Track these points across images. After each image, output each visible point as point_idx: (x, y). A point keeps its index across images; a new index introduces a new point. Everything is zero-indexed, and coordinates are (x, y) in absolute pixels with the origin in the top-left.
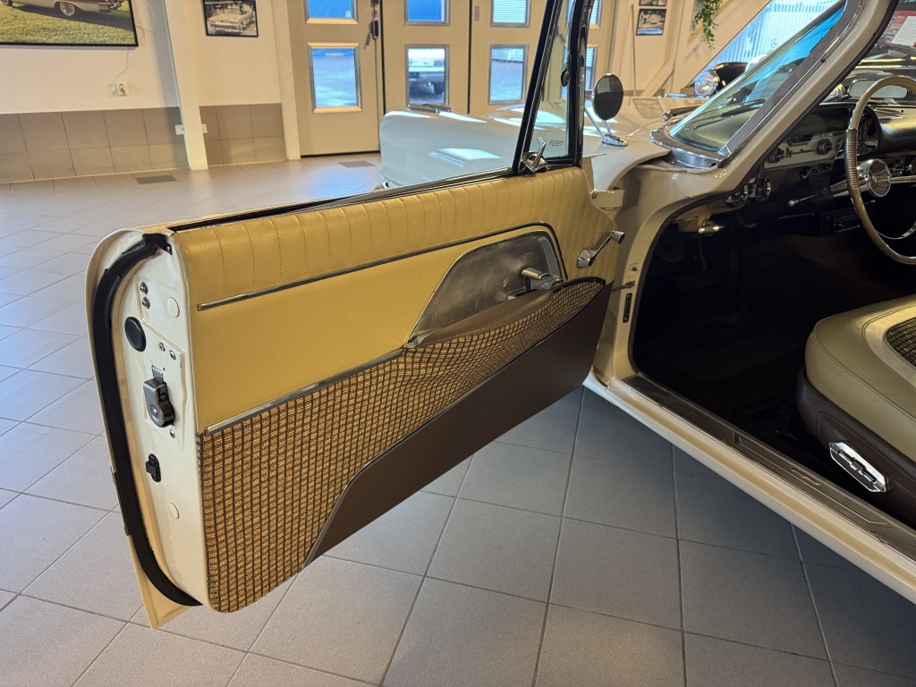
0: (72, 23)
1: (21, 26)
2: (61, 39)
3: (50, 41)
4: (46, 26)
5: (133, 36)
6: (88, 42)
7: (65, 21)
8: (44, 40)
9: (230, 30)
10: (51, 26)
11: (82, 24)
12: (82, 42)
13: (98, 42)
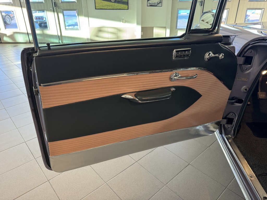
0: (113, 3)
1: (102, 5)
2: (110, 8)
4: (107, 4)
5: (127, 7)
6: (116, 9)
7: (112, 3)
8: (106, 8)
9: (154, 5)
10: (108, 4)
11: (116, 4)
12: (115, 9)
13: (119, 9)
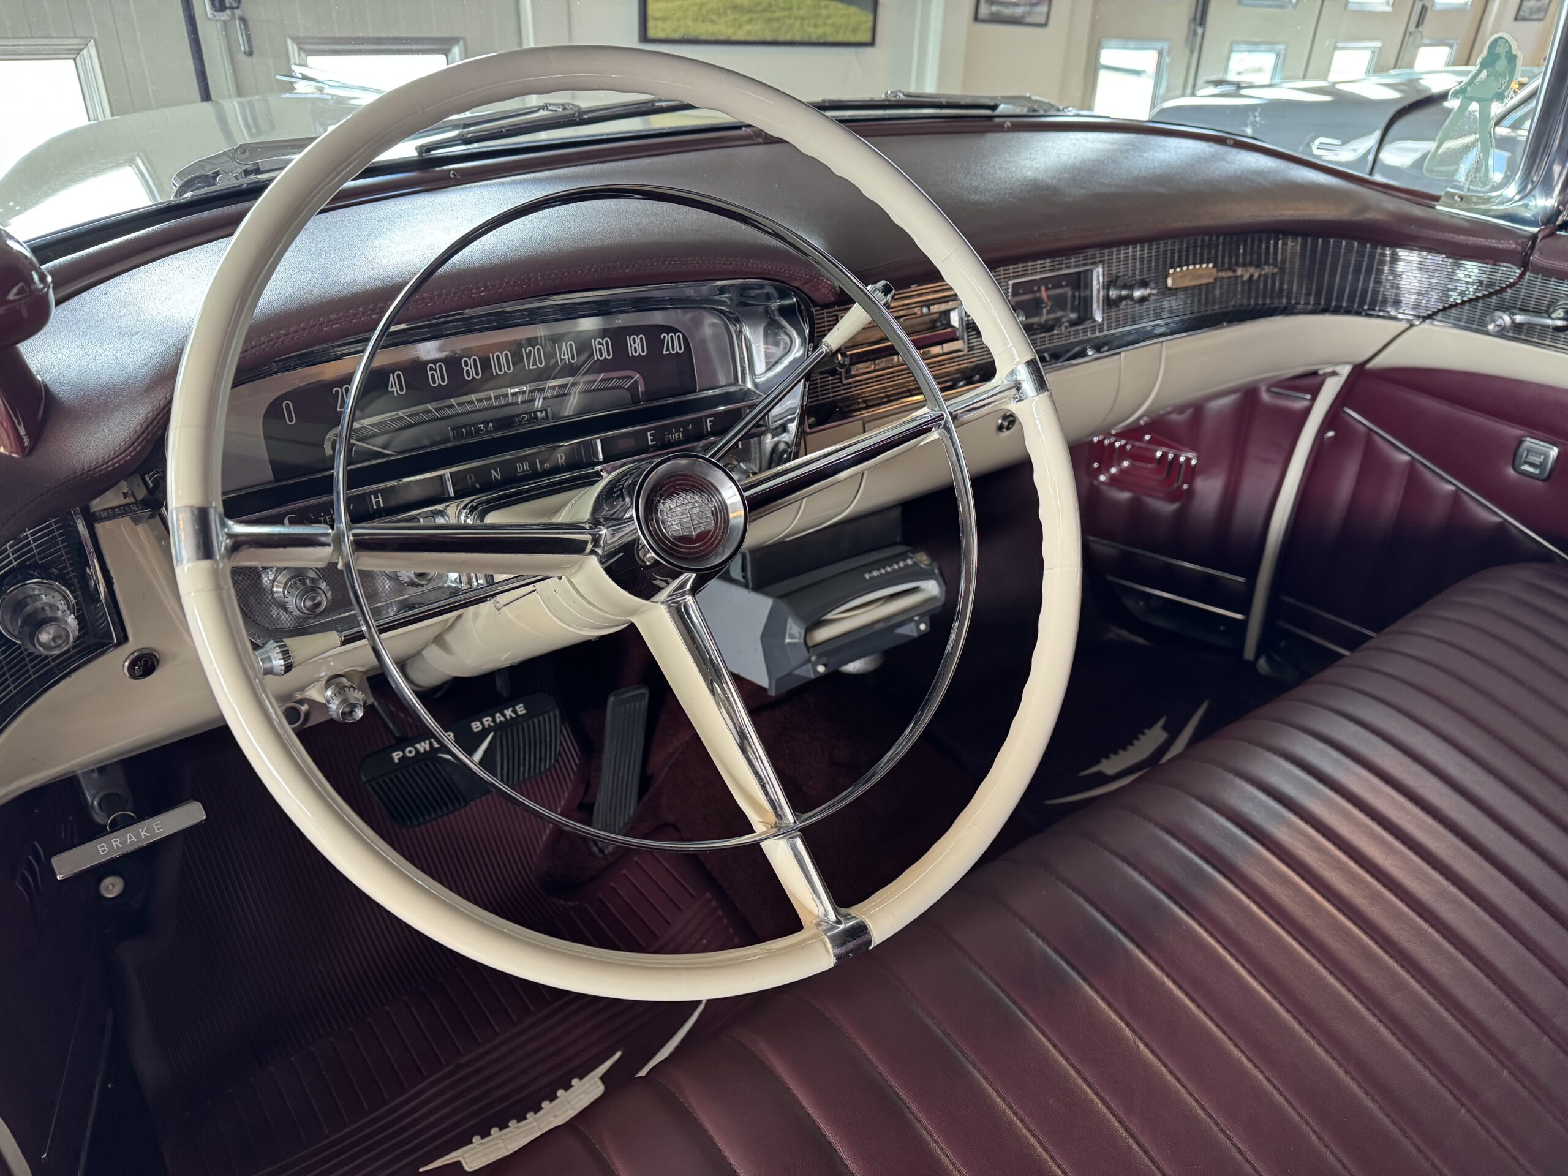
3: (740, 35)
5: (870, 24)
9: (1011, 12)
